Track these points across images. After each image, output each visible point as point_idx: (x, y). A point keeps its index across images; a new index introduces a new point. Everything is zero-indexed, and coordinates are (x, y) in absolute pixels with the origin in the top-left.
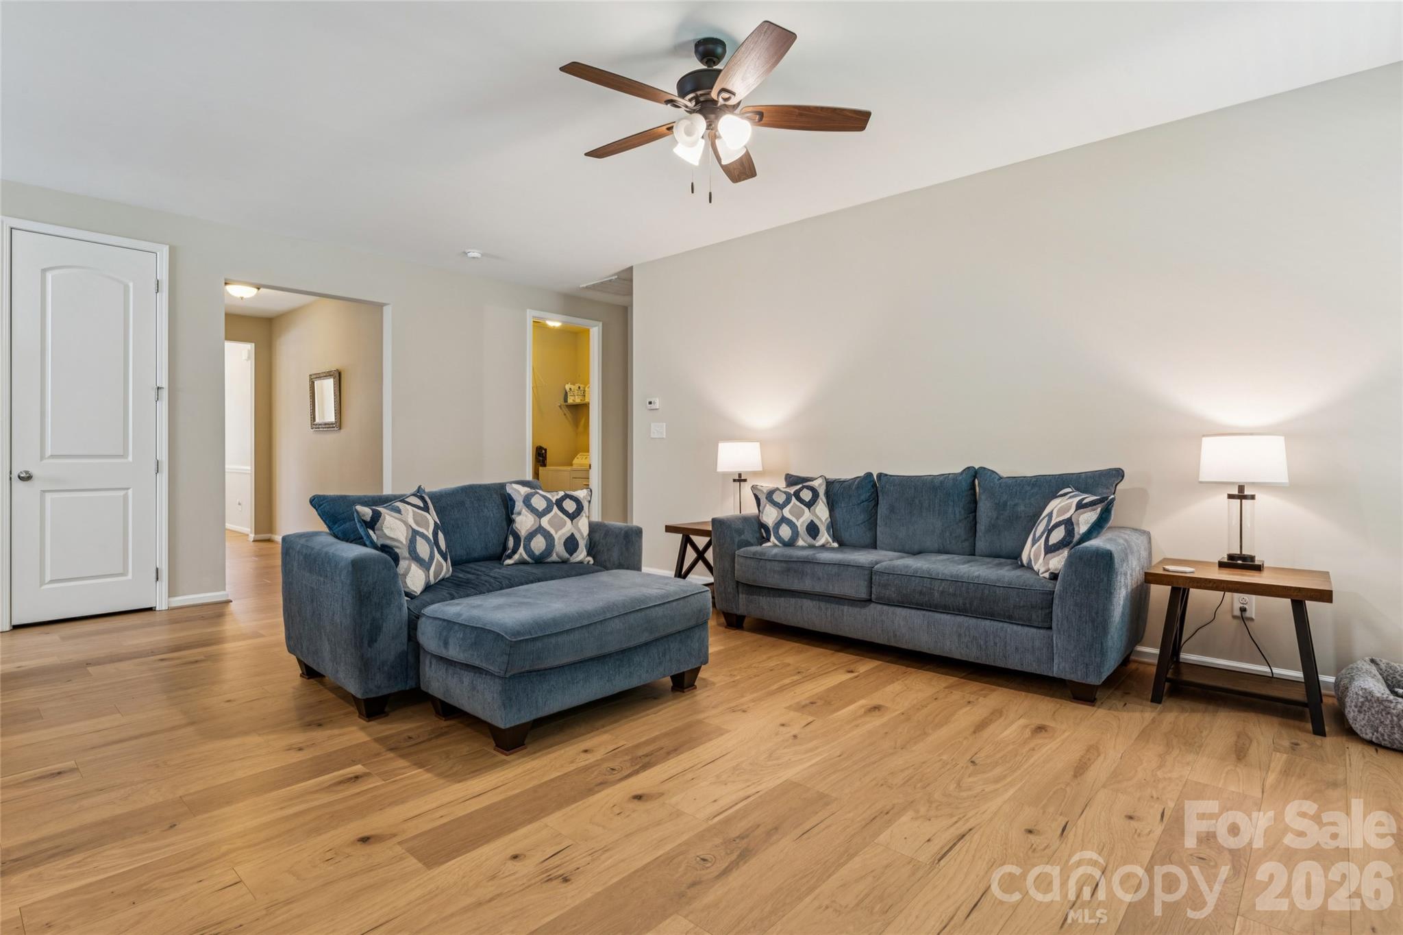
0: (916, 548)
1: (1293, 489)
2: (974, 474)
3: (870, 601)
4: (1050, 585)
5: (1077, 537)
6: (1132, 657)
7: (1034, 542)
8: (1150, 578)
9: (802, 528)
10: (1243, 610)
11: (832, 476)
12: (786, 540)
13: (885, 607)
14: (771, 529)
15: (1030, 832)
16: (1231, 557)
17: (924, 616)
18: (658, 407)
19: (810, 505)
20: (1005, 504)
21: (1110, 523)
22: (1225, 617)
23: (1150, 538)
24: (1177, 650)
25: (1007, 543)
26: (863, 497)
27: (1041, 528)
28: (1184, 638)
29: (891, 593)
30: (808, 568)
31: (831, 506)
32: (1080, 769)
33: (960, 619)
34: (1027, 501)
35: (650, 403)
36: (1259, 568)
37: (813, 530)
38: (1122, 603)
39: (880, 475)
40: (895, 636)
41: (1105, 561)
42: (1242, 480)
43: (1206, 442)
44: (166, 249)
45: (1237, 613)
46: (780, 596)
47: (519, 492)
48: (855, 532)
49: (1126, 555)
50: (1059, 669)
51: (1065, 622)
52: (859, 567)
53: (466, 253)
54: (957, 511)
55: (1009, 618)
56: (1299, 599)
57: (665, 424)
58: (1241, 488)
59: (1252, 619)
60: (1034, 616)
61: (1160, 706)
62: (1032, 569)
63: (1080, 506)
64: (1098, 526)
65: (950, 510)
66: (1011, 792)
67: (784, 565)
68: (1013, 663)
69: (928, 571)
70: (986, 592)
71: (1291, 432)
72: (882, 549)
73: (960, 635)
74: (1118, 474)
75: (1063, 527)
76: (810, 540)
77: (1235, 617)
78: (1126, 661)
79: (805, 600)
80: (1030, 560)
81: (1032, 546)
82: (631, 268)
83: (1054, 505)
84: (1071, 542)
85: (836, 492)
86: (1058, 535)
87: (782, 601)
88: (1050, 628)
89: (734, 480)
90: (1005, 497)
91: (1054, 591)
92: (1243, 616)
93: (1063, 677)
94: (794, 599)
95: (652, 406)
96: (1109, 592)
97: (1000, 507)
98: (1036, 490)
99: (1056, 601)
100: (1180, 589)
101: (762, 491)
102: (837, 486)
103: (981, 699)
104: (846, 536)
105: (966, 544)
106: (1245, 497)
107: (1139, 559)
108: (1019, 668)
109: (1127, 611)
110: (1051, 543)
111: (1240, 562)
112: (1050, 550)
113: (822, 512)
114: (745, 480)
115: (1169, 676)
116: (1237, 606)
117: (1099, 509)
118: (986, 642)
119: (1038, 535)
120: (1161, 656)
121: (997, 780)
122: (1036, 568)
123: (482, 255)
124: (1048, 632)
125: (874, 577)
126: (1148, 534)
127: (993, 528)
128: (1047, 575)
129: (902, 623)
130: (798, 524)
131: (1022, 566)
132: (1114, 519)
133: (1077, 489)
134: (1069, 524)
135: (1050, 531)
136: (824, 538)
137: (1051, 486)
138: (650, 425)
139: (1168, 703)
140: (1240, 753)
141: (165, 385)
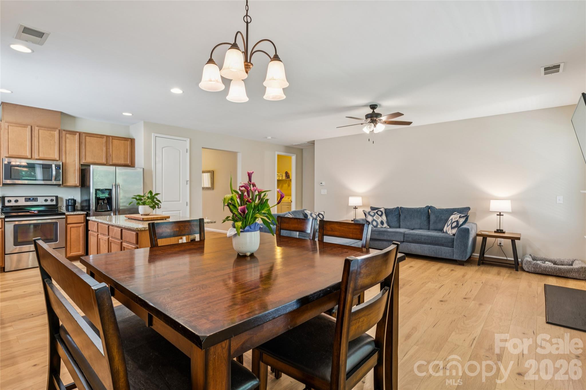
0: (413, 228)
1: (513, 213)
2: (429, 208)
3: (404, 242)
4: (453, 237)
5: (459, 225)
6: (472, 257)
7: (447, 226)
8: (478, 235)
9: (379, 223)
10: (500, 243)
11: (386, 207)
12: (375, 225)
13: (408, 243)
14: (370, 223)
15: (456, 285)
16: (497, 230)
17: (419, 245)
18: (324, 185)
19: (381, 216)
20: (438, 216)
21: (468, 221)
22: (496, 245)
23: (477, 225)
24: (483, 254)
25: (439, 226)
26: (396, 214)
27: (449, 222)
28: (485, 251)
29: (410, 239)
30: (386, 233)
31: (387, 216)
32: (463, 276)
33: (429, 246)
34: (444, 215)
35: (321, 183)
36: (504, 233)
37: (382, 223)
38: (471, 241)
39: (401, 208)
40: (411, 250)
41: (467, 231)
42: (500, 211)
43: (492, 201)
44: (189, 140)
45: (499, 244)
46: (376, 241)
47: (308, 213)
48: (394, 223)
49: (472, 230)
50: (455, 257)
51: (457, 246)
52: (401, 233)
53: (266, 137)
54: (424, 218)
55: (443, 245)
56: (513, 240)
57: (326, 190)
58: (500, 213)
59: (502, 246)
60: (449, 245)
61: (480, 266)
62: (447, 233)
63: (460, 217)
64: (465, 222)
65: (423, 217)
66: (450, 280)
67: (378, 232)
68: (443, 256)
69: (420, 234)
70: (436, 239)
71: (512, 199)
72: (402, 228)
73: (429, 250)
74: (469, 209)
75: (456, 222)
76: (381, 226)
77: (498, 245)
78: (470, 257)
79: (384, 242)
80: (447, 231)
81: (447, 227)
82: (314, 140)
83: (452, 217)
84: (458, 226)
85: (388, 212)
86: (455, 224)
87: (377, 242)
88: (453, 247)
89: (354, 208)
90: (438, 214)
91: (454, 238)
92: (500, 245)
93: (456, 259)
94: (381, 242)
95: (322, 184)
96: (468, 238)
97: (437, 217)
98: (447, 212)
99: (455, 241)
100: (485, 238)
101: (366, 212)
102: (388, 210)
103: (436, 265)
104: (391, 224)
105: (427, 227)
106: (501, 215)
107: (474, 230)
108: (445, 258)
109: (472, 243)
110: (452, 226)
111: (499, 231)
112: (452, 228)
113: (384, 218)
114: (357, 208)
115: (482, 259)
116: (499, 242)
117: (465, 218)
118: (436, 251)
119: (448, 224)
120: (480, 256)
121: (446, 278)
122: (448, 233)
123: (272, 138)
124: (453, 248)
125: (405, 235)
126: (476, 224)
127: (435, 222)
128: (452, 234)
129: (413, 247)
130: (378, 221)
131: (444, 232)
132: (469, 221)
133: (458, 212)
134: (457, 221)
135: (452, 224)
136: (385, 225)
137: (451, 212)
138: (321, 190)
139: (481, 266)
140: (499, 274)
141: (189, 180)
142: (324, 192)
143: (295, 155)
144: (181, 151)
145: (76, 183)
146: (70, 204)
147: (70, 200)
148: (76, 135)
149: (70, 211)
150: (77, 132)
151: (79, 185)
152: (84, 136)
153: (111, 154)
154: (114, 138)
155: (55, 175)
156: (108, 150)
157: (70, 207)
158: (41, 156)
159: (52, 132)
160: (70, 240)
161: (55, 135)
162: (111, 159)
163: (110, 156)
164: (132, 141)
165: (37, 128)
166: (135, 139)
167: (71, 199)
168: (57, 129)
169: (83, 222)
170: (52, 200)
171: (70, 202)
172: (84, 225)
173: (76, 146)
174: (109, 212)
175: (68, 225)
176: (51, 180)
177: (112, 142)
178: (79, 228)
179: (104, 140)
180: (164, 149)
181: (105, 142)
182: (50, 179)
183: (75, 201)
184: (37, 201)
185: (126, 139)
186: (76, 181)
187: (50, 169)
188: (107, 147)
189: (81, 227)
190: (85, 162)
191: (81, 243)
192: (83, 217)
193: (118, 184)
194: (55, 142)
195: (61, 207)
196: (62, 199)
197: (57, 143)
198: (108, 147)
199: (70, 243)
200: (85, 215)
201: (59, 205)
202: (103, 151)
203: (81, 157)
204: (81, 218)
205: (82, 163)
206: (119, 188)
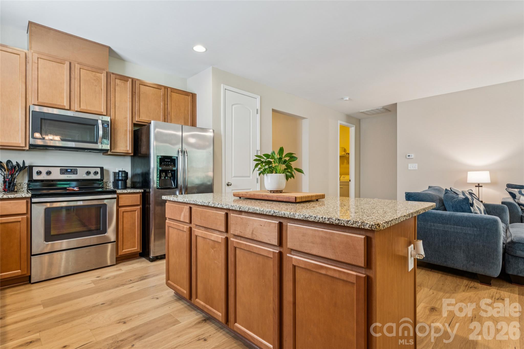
18: (413, 158)
44: (259, 97)
57: (417, 164)
89: (476, 186)
95: (410, 157)
114: (482, 186)
138: (408, 165)
141: (259, 149)
142: (413, 166)
143: (355, 126)
144: (251, 111)
145: (128, 149)
146: (120, 178)
147: (120, 173)
148: (128, 82)
149: (120, 188)
150: (129, 78)
151: (131, 152)
152: (137, 84)
153: (170, 111)
154: (173, 90)
155: (102, 136)
156: (166, 106)
157: (120, 182)
158: (83, 107)
159: (98, 75)
160: (122, 230)
161: (102, 79)
162: (170, 119)
163: (169, 114)
164: (193, 96)
165: (78, 66)
166: (196, 94)
167: (122, 171)
168: (104, 70)
169: (139, 204)
170: (96, 173)
171: (120, 175)
172: (140, 208)
173: (128, 97)
174: (174, 189)
175: (119, 209)
176: (96, 143)
177: (171, 96)
178: (133, 212)
179: (162, 92)
180: (233, 107)
181: (162, 96)
182: (95, 141)
183: (126, 174)
184: (77, 174)
185: (186, 93)
186: (127, 146)
187: (95, 126)
188: (165, 101)
189: (137, 211)
190: (138, 120)
191: (136, 235)
192: (139, 196)
193: (185, 150)
194: (102, 89)
195: (106, 182)
196: (108, 171)
197: (104, 89)
198: (166, 103)
199: (122, 235)
200: (141, 194)
201: (104, 180)
202: (160, 106)
203: (134, 114)
204: (137, 199)
205: (134, 122)
206: (187, 156)
